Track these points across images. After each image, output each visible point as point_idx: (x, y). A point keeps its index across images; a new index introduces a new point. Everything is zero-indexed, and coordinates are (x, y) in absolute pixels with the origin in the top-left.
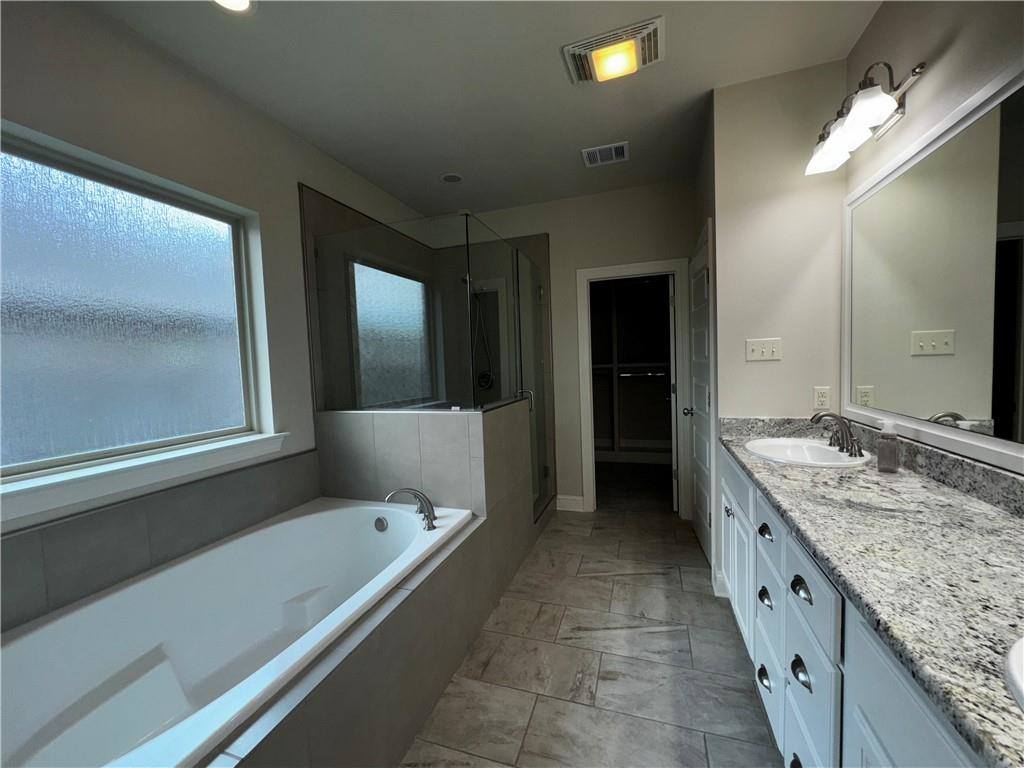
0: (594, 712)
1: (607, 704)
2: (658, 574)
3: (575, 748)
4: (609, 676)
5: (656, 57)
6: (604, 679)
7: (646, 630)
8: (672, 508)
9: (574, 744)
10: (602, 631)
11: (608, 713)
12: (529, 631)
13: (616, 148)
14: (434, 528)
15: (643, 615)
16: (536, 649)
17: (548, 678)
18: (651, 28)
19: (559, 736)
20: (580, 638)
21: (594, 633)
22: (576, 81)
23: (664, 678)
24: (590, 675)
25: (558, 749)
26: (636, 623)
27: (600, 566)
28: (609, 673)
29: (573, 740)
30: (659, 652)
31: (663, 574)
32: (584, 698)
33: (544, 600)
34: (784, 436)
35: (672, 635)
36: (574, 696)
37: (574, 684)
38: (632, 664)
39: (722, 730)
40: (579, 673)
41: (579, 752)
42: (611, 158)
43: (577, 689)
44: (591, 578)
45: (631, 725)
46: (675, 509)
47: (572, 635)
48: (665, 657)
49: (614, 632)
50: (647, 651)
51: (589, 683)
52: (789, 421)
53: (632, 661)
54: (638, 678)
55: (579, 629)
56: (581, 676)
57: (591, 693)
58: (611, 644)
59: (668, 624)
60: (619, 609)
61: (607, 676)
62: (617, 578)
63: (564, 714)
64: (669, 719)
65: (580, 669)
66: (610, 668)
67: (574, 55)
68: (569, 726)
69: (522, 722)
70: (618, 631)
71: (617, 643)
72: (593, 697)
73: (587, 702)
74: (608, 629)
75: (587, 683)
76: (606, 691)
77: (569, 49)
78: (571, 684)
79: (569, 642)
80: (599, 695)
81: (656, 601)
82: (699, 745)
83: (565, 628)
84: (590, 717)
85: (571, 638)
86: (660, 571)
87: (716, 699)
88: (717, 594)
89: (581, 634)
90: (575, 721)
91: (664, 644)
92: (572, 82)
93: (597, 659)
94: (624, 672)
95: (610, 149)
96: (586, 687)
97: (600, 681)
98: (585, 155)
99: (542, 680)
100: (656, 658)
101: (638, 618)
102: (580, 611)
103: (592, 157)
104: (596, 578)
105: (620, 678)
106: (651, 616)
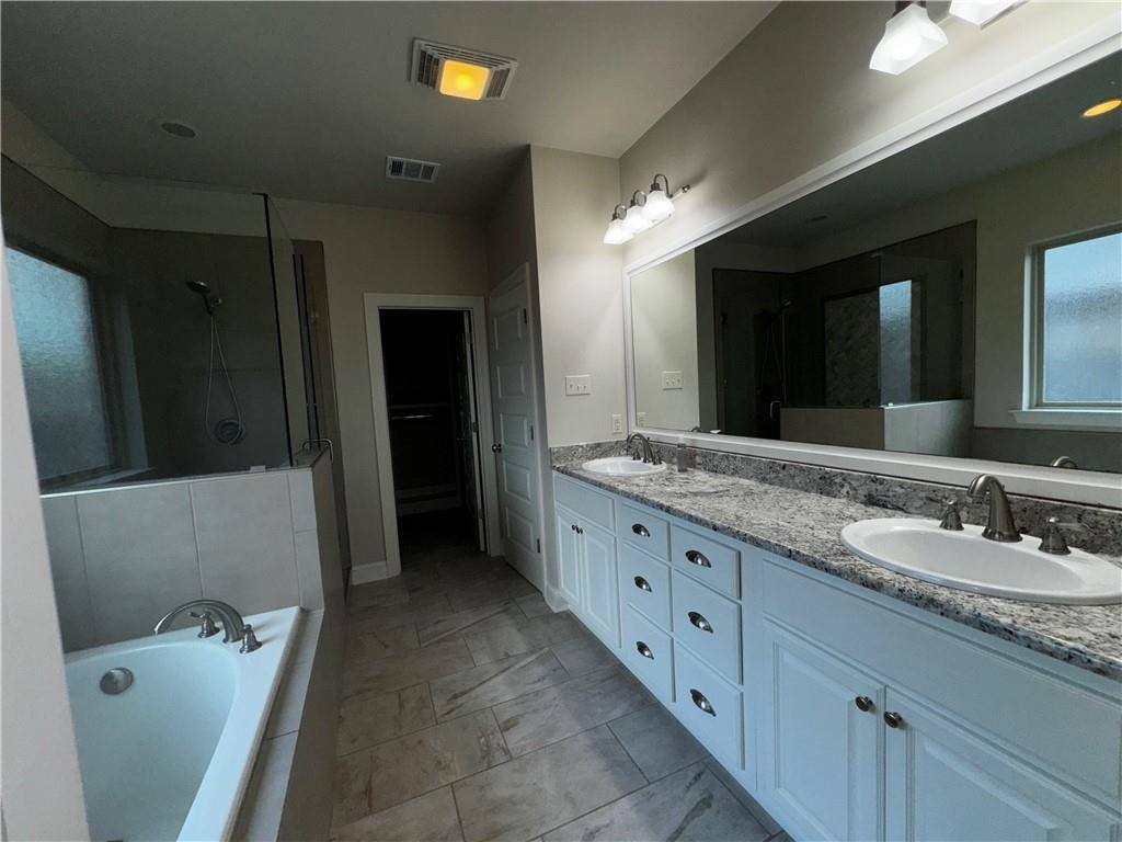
0: (515, 765)
1: (522, 750)
2: (499, 613)
3: (518, 807)
4: (509, 725)
5: (499, 95)
6: (508, 729)
7: (517, 666)
8: (479, 548)
9: (514, 803)
10: (480, 688)
11: (528, 757)
12: (400, 727)
13: (425, 166)
14: (259, 645)
15: (507, 654)
16: (420, 742)
17: (452, 761)
18: (506, 66)
19: (497, 807)
20: (462, 705)
21: (473, 694)
22: (413, 81)
23: (555, 699)
24: (493, 733)
25: (503, 819)
26: (505, 665)
27: (439, 627)
28: (508, 721)
29: (512, 801)
30: (539, 680)
31: (504, 611)
32: (499, 757)
33: (399, 688)
34: (596, 457)
35: (541, 660)
36: (489, 763)
37: (482, 750)
38: (523, 703)
39: (617, 713)
40: (479, 738)
41: (524, 807)
42: (417, 176)
43: (487, 754)
44: (439, 641)
45: (553, 752)
46: (482, 549)
47: (452, 706)
48: (546, 681)
49: (491, 683)
50: (529, 684)
51: (495, 741)
52: (599, 445)
53: (522, 699)
54: (534, 711)
55: (455, 697)
56: (483, 740)
57: (503, 748)
58: (495, 695)
59: (532, 652)
60: (484, 660)
61: (508, 726)
62: (464, 631)
63: (489, 784)
64: (578, 728)
65: (480, 734)
66: (506, 716)
67: (424, 54)
68: (500, 791)
69: (451, 821)
70: (495, 679)
71: (499, 692)
72: (506, 751)
73: (503, 759)
74: (484, 682)
75: (494, 743)
76: (514, 739)
77: (421, 44)
78: (479, 753)
79: (452, 714)
80: (510, 746)
81: (510, 637)
82: (609, 735)
83: (440, 704)
84: (515, 771)
85: (452, 711)
86: (500, 609)
87: (600, 693)
88: (556, 611)
89: (460, 701)
90: (504, 782)
91: (539, 671)
92: (409, 79)
93: (490, 716)
94: (520, 713)
95: (420, 165)
96: (495, 746)
97: (506, 734)
98: (390, 163)
99: (447, 767)
100: (538, 686)
101: (504, 661)
102: (446, 679)
103: (397, 167)
104: (443, 640)
105: (521, 720)
106: (515, 653)
